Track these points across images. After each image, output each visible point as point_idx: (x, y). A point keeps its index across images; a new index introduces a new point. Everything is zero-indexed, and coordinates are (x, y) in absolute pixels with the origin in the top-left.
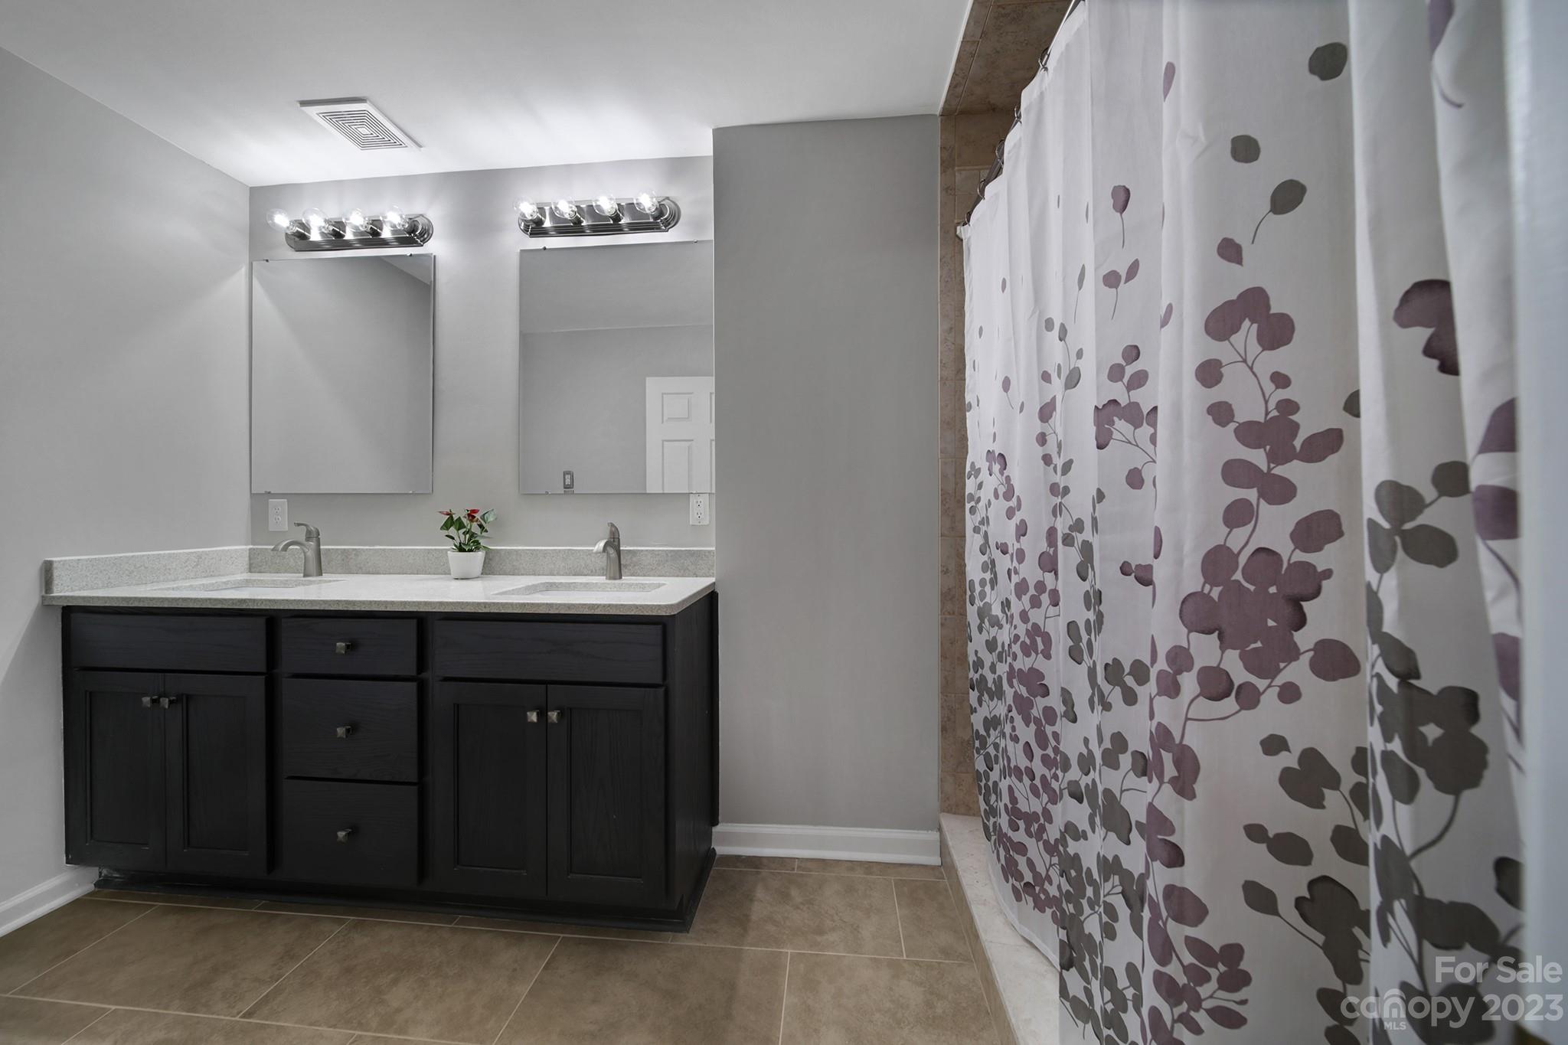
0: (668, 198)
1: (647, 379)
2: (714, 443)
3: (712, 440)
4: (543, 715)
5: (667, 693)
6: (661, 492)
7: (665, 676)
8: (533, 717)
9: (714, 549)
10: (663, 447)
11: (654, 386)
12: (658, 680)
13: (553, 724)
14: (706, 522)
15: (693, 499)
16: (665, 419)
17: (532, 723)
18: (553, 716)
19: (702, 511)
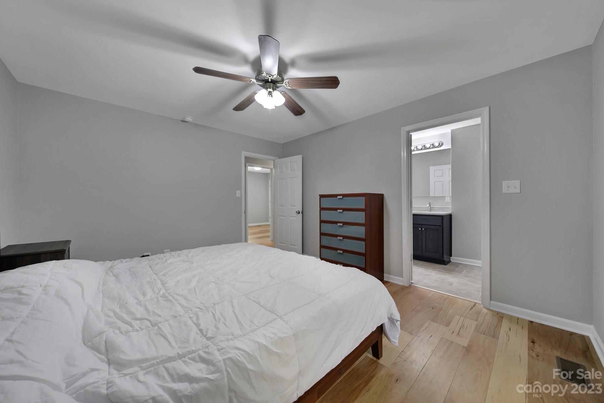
0: (440, 141)
1: (430, 167)
2: (451, 182)
3: (449, 181)
4: (422, 229)
5: (443, 227)
6: (434, 196)
7: (442, 225)
8: (420, 229)
9: (451, 207)
10: (435, 184)
11: (432, 169)
12: (441, 225)
13: (423, 230)
14: (449, 202)
15: (446, 198)
16: (435, 176)
17: (420, 230)
18: (423, 229)
19: (448, 199)
